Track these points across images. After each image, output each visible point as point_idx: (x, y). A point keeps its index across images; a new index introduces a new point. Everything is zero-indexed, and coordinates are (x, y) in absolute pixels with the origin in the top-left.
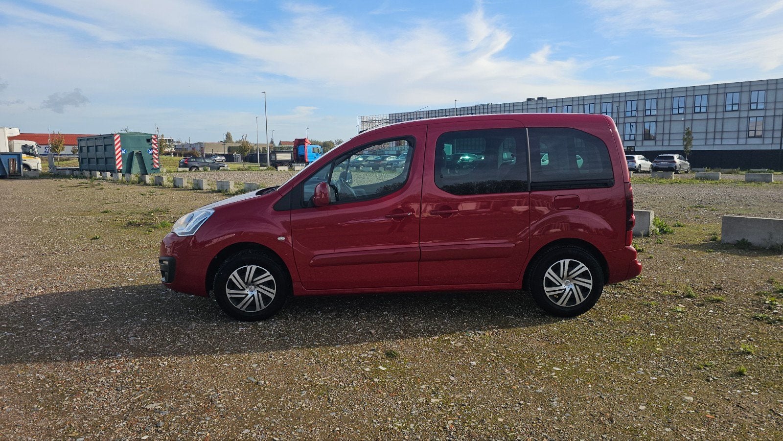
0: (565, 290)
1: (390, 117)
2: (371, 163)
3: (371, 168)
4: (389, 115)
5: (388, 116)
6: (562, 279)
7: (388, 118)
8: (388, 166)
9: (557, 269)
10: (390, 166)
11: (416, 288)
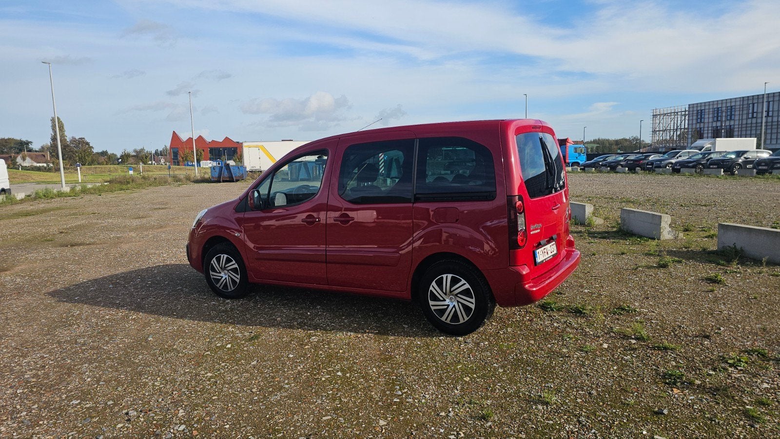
0: (448, 306)
1: (689, 108)
2: (629, 162)
3: (627, 169)
4: (689, 105)
5: (687, 107)
6: (445, 294)
7: (687, 109)
8: (648, 166)
9: (440, 283)
10: (651, 166)
11: (326, 287)
